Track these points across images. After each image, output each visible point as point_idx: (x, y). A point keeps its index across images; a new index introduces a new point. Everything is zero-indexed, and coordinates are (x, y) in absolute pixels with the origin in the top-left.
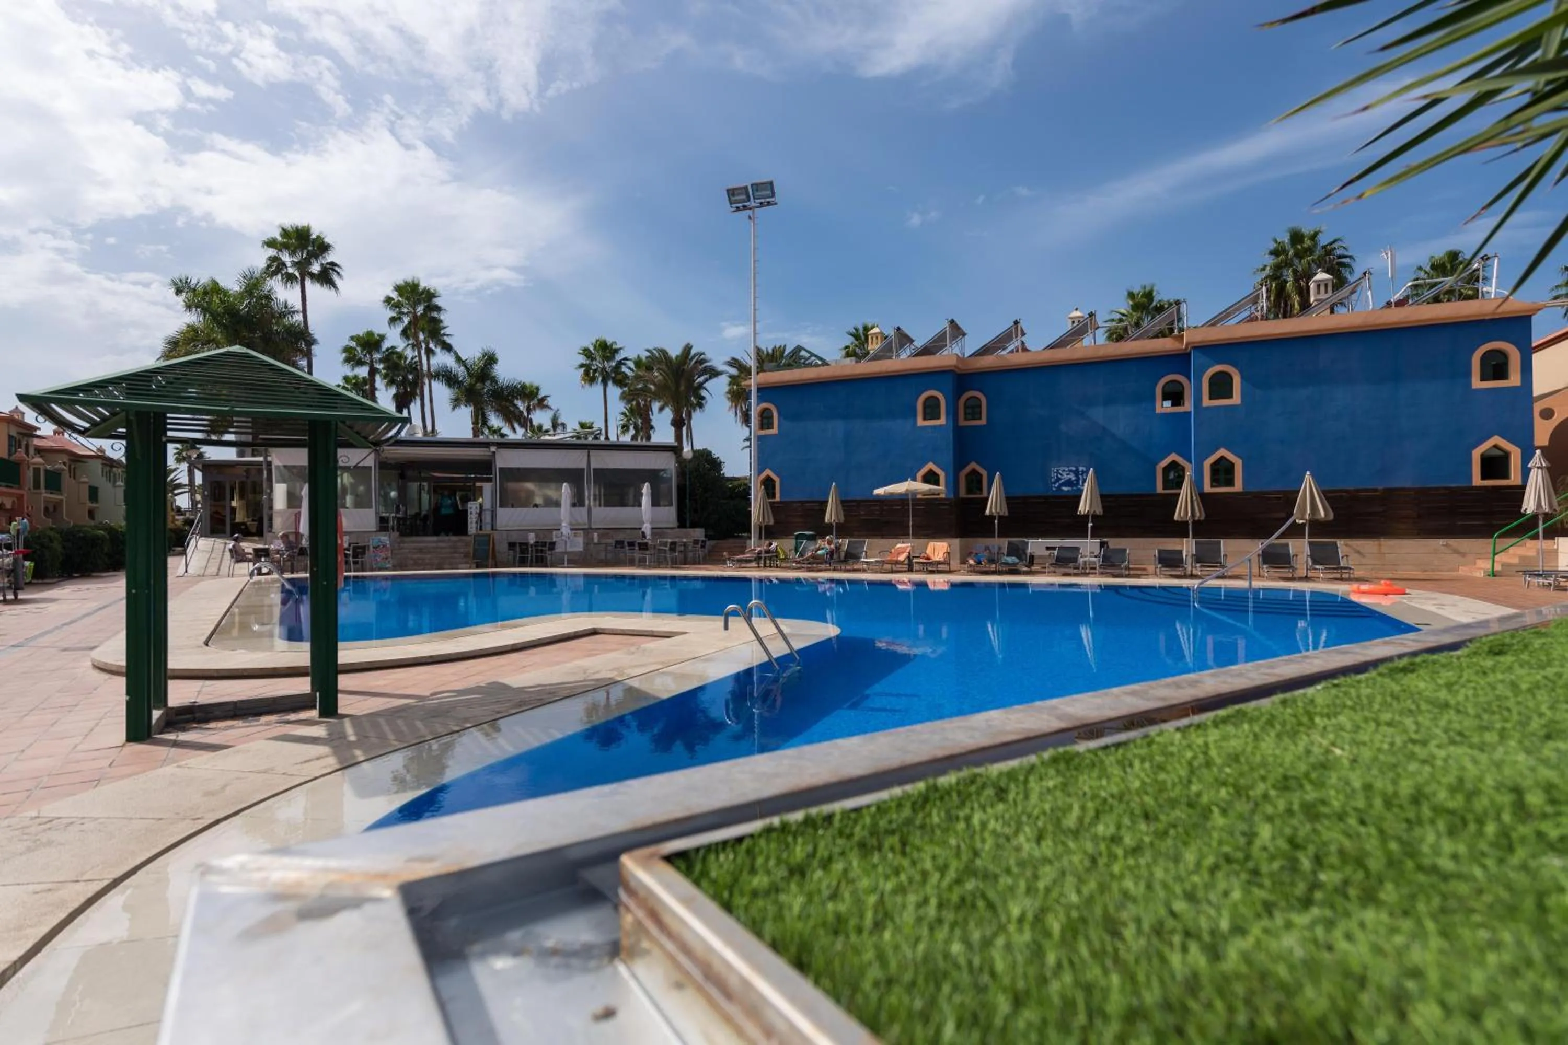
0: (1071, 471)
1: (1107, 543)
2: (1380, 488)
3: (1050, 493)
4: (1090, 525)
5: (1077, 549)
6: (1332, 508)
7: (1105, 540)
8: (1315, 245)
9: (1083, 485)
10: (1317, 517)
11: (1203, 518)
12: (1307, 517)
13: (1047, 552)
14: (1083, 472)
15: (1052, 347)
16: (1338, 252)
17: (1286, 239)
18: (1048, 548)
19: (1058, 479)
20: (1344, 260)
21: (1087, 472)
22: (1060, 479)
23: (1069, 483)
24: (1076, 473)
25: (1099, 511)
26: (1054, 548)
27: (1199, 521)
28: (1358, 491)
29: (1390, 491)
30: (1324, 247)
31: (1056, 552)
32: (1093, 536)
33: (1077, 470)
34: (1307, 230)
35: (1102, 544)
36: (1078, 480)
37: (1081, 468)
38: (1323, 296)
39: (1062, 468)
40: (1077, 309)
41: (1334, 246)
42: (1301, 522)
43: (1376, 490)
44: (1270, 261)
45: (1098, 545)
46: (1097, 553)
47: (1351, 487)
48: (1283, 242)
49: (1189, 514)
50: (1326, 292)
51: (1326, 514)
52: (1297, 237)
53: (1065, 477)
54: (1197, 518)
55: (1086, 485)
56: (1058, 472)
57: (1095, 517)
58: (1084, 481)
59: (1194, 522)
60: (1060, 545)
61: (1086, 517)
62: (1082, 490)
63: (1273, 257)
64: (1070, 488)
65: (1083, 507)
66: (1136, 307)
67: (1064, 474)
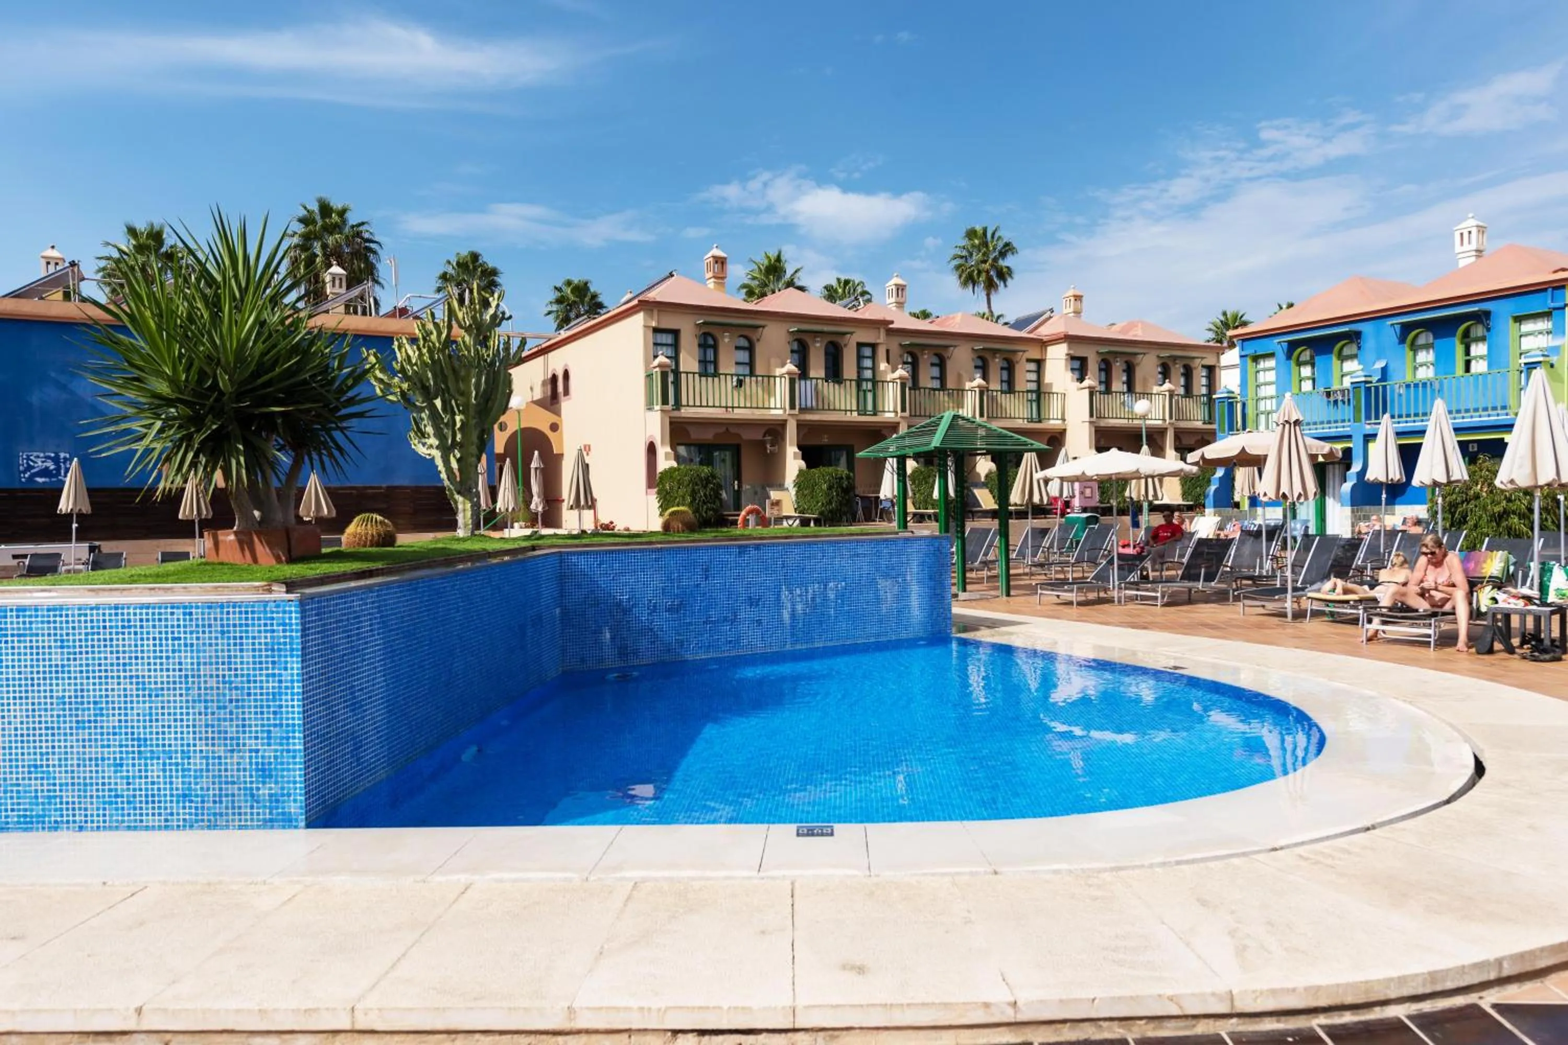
0: (49, 457)
1: (99, 547)
2: (384, 485)
3: (17, 485)
4: (75, 526)
5: (58, 555)
6: (335, 506)
7: (97, 543)
8: (344, 222)
9: (65, 476)
10: (320, 515)
11: (210, 517)
12: (312, 514)
13: (15, 562)
14: (65, 459)
15: (17, 295)
16: (366, 236)
17: (315, 207)
18: (15, 557)
19: (29, 468)
20: (372, 246)
21: (71, 460)
22: (33, 467)
23: (45, 472)
24: (56, 460)
25: (86, 508)
26: (25, 556)
27: (206, 519)
28: (366, 488)
29: (390, 489)
30: (353, 227)
31: (27, 562)
32: (79, 539)
33: (57, 457)
34: (337, 204)
35: (92, 549)
36: (58, 469)
37: (62, 455)
38: (337, 290)
39: (35, 454)
40: (53, 247)
41: (361, 228)
42: (308, 519)
43: (380, 488)
44: (300, 228)
45: (87, 549)
46: (84, 559)
47: (359, 484)
48: (313, 211)
49: (195, 513)
50: (341, 286)
51: (329, 512)
52: (325, 209)
53: (40, 464)
54: (203, 517)
55: (69, 475)
56: (28, 459)
57: (81, 516)
58: (67, 470)
59: (201, 521)
60: (33, 552)
61: (69, 516)
62: (64, 483)
63: (302, 226)
64: (47, 480)
65: (65, 504)
66: (140, 249)
67: (39, 461)
